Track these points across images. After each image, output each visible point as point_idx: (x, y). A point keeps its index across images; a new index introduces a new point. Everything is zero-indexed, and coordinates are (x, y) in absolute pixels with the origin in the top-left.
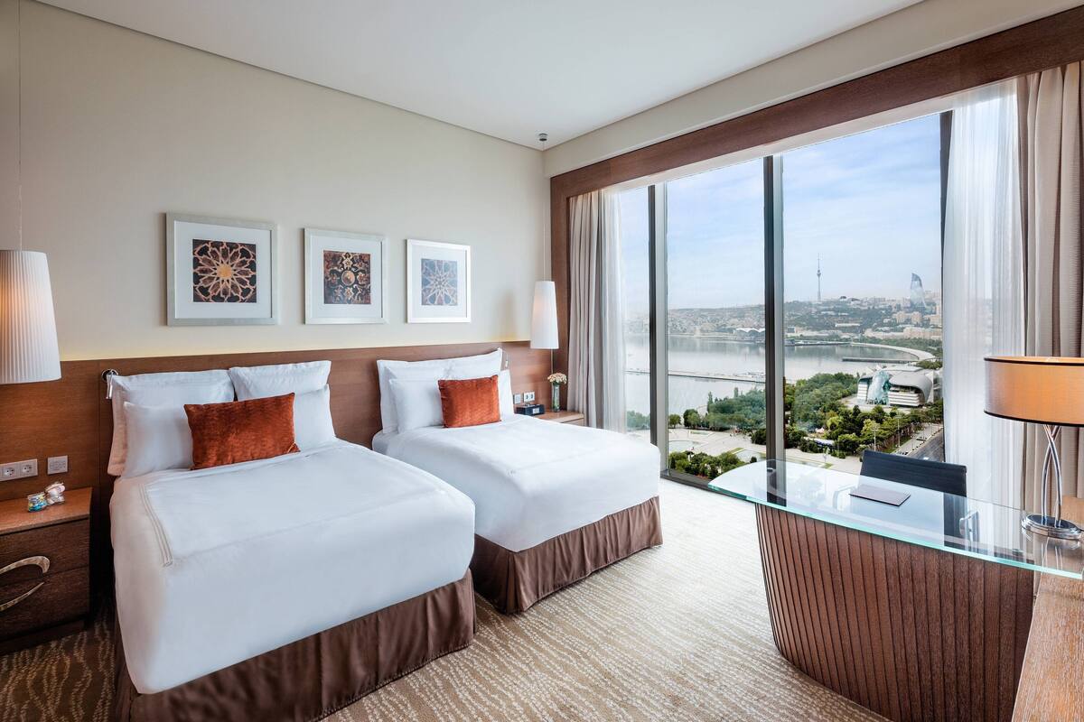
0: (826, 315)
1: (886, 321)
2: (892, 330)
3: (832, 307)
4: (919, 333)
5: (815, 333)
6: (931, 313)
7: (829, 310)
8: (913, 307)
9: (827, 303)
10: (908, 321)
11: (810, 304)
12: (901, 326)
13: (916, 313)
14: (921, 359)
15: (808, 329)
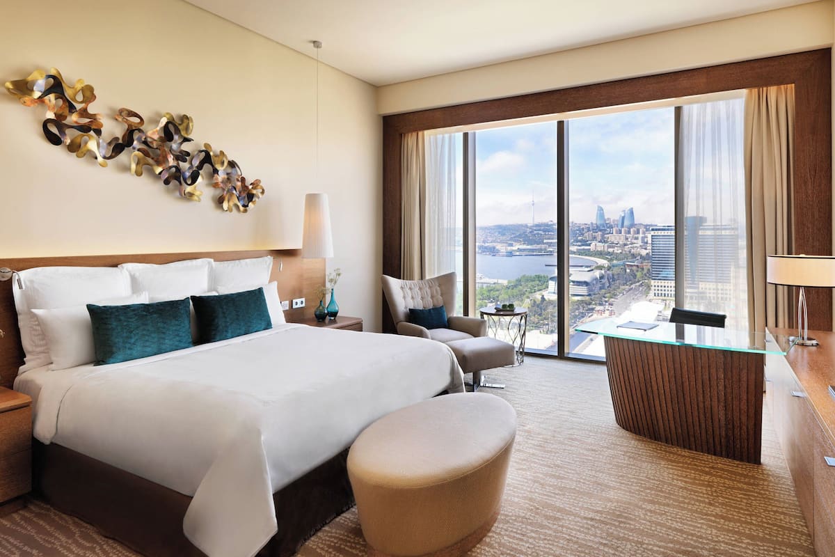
0: (538, 234)
1: (580, 238)
2: (583, 245)
3: (542, 228)
4: (600, 247)
5: (529, 247)
6: (610, 233)
7: (540, 230)
8: (597, 228)
9: (537, 225)
10: (594, 238)
11: (526, 226)
12: (589, 242)
13: (600, 233)
14: (599, 264)
15: (524, 244)
